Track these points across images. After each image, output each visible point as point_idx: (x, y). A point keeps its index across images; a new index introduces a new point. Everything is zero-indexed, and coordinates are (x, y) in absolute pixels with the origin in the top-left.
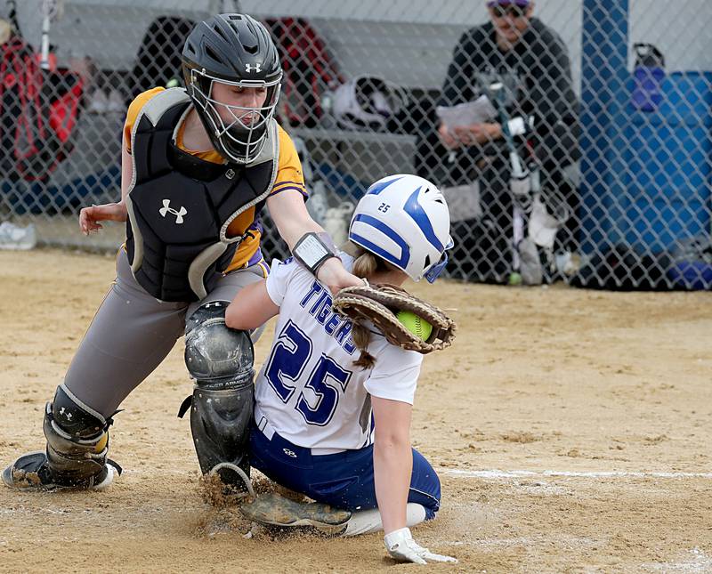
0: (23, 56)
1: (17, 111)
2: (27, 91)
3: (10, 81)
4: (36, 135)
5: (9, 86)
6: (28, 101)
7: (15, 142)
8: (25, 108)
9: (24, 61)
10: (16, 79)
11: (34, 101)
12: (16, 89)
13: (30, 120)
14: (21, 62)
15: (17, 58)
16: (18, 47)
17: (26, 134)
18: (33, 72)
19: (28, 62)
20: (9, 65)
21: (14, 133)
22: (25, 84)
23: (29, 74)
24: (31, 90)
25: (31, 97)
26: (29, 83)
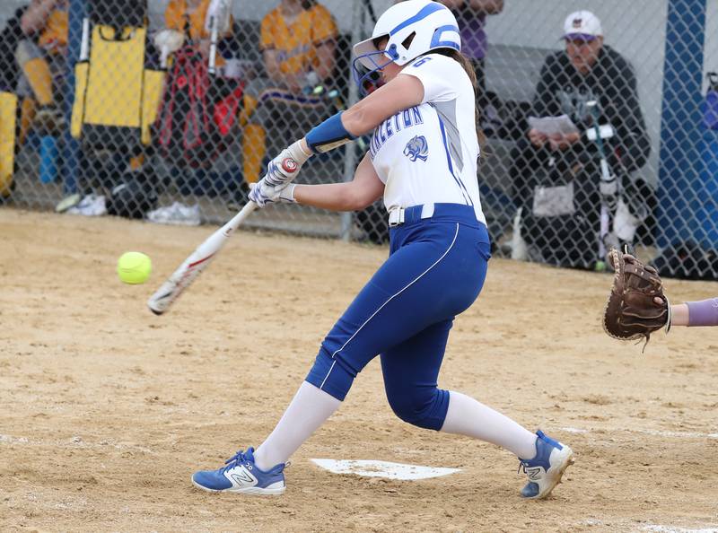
0: (194, 62)
1: (186, 108)
2: (196, 91)
3: (181, 82)
4: (201, 128)
5: (180, 87)
6: (196, 100)
7: (184, 134)
8: (193, 106)
9: (195, 66)
10: (186, 80)
11: (202, 100)
12: (186, 89)
13: (197, 115)
14: (192, 67)
15: (188, 63)
16: (190, 54)
17: (194, 127)
18: (201, 76)
19: (198, 67)
20: (182, 69)
21: (183, 126)
22: (194, 84)
23: (198, 77)
24: (199, 91)
25: (198, 97)
26: (198, 84)
